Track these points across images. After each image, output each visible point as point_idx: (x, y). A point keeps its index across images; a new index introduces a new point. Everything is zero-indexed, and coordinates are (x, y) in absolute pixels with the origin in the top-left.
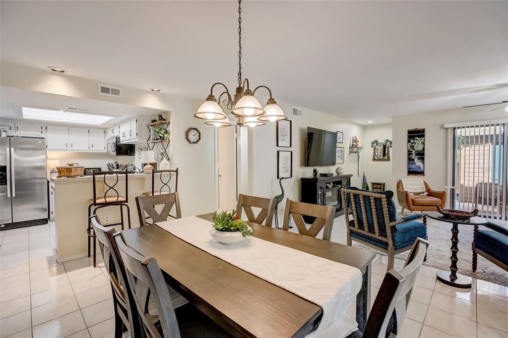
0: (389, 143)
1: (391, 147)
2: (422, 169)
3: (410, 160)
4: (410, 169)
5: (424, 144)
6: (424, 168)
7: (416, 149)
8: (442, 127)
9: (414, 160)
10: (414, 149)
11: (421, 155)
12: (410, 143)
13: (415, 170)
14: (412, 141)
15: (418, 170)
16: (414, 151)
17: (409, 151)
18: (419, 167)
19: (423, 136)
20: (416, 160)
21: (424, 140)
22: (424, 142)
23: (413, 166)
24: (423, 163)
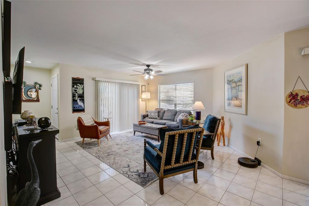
0: (38, 86)
1: (40, 89)
2: (83, 107)
3: (74, 101)
4: (74, 108)
5: (83, 89)
6: (84, 107)
7: (78, 92)
8: (93, 79)
9: (77, 101)
10: (77, 93)
11: (82, 97)
12: (74, 88)
13: (78, 109)
14: (75, 86)
15: (80, 108)
16: (77, 94)
17: (73, 94)
18: (81, 106)
19: (83, 84)
20: (78, 101)
21: (84, 86)
22: (83, 88)
23: (77, 106)
24: (84, 103)
